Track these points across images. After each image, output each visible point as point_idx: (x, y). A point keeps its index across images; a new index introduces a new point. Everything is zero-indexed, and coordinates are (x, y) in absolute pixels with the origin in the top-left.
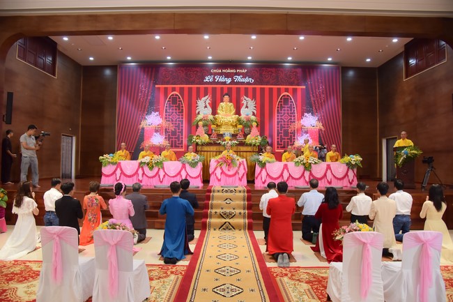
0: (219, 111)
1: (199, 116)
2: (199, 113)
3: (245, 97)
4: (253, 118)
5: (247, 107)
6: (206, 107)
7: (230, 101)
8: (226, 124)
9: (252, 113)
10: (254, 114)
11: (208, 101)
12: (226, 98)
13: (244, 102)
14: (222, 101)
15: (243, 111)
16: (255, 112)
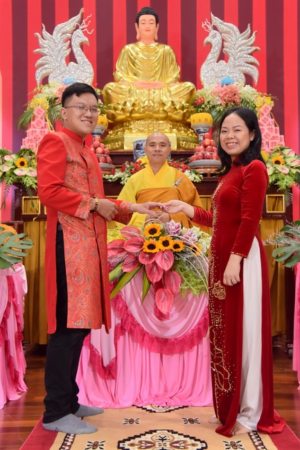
0: (119, 74)
1: (46, 89)
2: (45, 81)
3: (216, 20)
4: (247, 92)
5: (223, 56)
6: (71, 58)
7: (162, 39)
8: (148, 115)
9: (243, 79)
10: (249, 80)
11: (80, 37)
12: (147, 23)
13: (213, 39)
14: (132, 39)
15: (209, 71)
16: (255, 73)
